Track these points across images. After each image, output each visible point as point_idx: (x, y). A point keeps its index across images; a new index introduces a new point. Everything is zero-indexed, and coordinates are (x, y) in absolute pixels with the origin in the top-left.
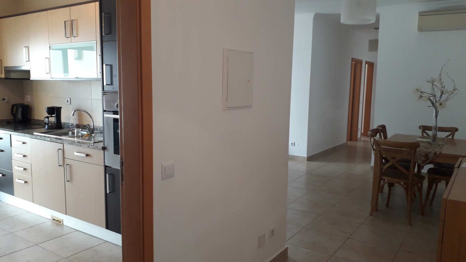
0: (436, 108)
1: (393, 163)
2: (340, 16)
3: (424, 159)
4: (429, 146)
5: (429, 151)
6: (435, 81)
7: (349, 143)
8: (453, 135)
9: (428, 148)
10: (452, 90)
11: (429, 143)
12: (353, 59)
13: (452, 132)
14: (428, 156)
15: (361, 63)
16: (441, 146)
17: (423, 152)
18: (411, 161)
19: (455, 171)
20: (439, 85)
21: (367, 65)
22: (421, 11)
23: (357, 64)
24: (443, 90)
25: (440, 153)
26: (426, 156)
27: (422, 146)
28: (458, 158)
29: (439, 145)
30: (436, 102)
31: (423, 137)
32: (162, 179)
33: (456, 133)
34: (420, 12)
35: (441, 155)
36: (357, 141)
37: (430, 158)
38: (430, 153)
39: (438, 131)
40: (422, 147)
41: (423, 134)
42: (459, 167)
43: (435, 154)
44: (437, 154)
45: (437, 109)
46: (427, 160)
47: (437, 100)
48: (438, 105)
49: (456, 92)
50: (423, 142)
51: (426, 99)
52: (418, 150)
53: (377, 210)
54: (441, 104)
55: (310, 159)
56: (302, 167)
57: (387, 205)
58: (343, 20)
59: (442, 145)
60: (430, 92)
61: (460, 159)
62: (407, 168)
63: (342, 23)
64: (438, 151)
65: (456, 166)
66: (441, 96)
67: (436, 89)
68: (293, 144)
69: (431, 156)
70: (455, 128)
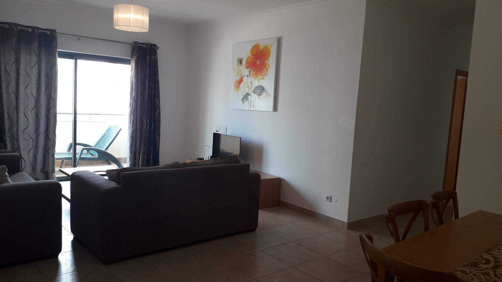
68: (329, 199)
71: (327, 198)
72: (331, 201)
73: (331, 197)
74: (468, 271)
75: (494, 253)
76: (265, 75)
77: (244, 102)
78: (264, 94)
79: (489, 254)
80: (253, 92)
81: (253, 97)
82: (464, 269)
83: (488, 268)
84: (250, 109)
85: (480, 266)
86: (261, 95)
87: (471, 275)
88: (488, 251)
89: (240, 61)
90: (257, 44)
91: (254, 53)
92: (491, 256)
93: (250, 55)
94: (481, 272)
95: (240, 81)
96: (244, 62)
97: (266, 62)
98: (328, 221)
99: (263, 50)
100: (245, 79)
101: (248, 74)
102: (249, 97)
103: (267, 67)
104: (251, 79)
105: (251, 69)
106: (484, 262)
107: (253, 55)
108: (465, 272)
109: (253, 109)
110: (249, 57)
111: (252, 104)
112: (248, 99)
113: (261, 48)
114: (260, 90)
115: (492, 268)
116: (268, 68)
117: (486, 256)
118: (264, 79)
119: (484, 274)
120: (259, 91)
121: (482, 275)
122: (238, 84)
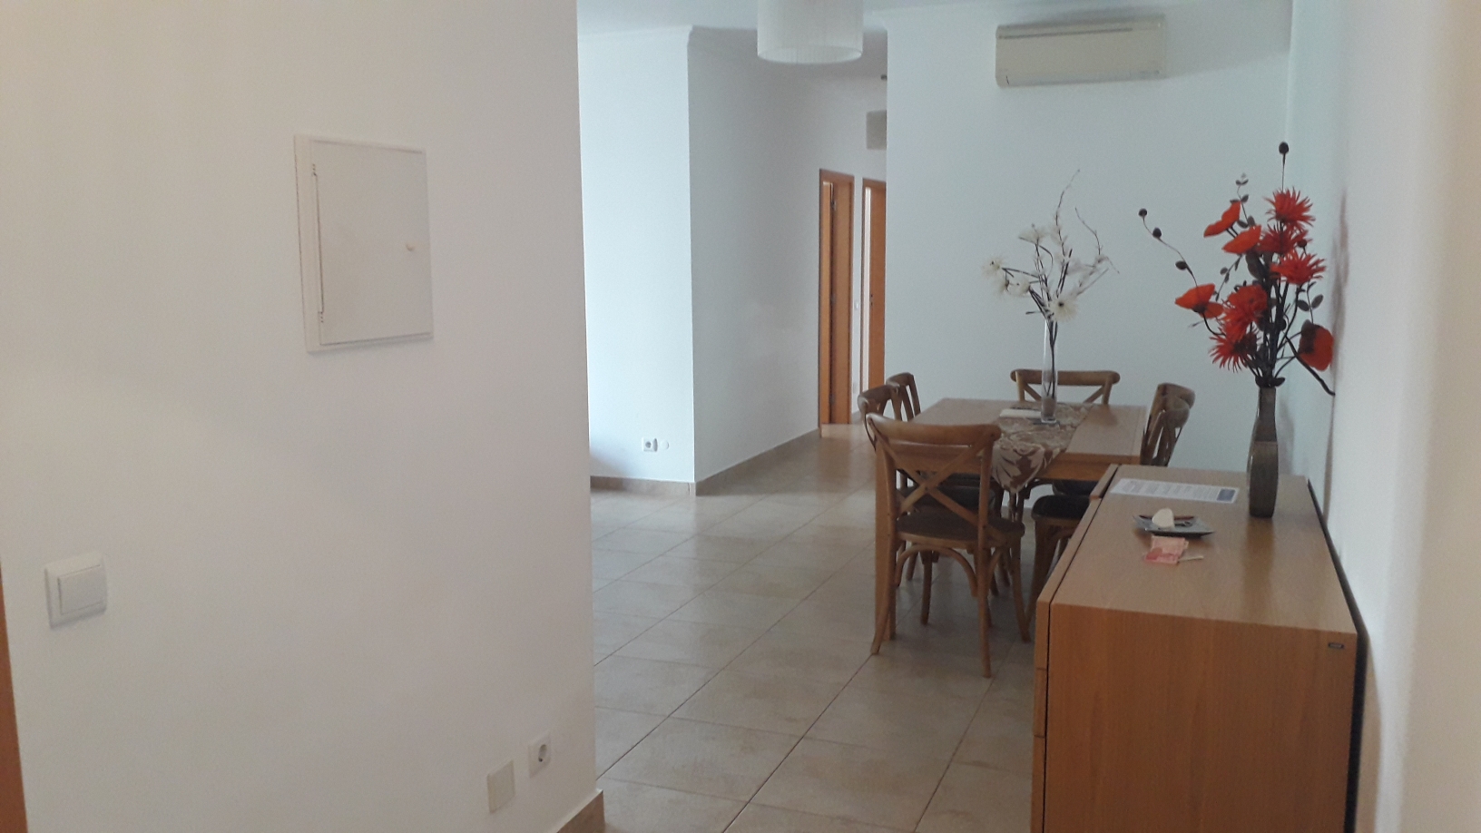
0: (1049, 317)
1: (926, 489)
2: (756, 35)
3: (1016, 472)
4: (1031, 431)
5: (1030, 446)
6: (1042, 236)
7: (827, 430)
8: (1106, 393)
9: (1028, 439)
10: (1091, 261)
11: (1036, 422)
12: (823, 175)
13: (1103, 385)
14: (1030, 462)
15: (851, 185)
16: (1069, 428)
17: (1015, 451)
18: (979, 479)
19: (1093, 505)
20: (1055, 249)
21: (868, 192)
22: (1004, 22)
23: (837, 189)
24: (1066, 262)
25: (1063, 451)
26: (1024, 462)
27: (1013, 433)
28: (1108, 465)
29: (1063, 427)
30: (1049, 299)
31: (1022, 404)
32: (53, 626)
33: (1114, 387)
34: (1000, 28)
35: (1064, 459)
36: (848, 422)
37: (1036, 467)
38: (1033, 453)
39: (1059, 384)
40: (1013, 437)
41: (1022, 396)
42: (1102, 496)
43: (1048, 454)
44: (1054, 456)
45: (1053, 318)
46: (1027, 475)
47: (1051, 294)
48: (1053, 307)
49: (1101, 266)
50: (1019, 419)
51: (1018, 290)
52: (997, 446)
53: (893, 636)
54: (1061, 305)
55: (706, 487)
56: (683, 516)
57: (925, 619)
58: (765, 49)
59: (1072, 426)
60: (1032, 268)
61: (1112, 468)
62: (971, 503)
63: (764, 57)
64: (1056, 445)
65: (1096, 491)
66: (1063, 279)
67: (1046, 259)
68: (653, 445)
69: (1036, 462)
70: (1110, 372)
71: (648, 444)
72: (656, 449)
73: (656, 440)
98: (654, 490)
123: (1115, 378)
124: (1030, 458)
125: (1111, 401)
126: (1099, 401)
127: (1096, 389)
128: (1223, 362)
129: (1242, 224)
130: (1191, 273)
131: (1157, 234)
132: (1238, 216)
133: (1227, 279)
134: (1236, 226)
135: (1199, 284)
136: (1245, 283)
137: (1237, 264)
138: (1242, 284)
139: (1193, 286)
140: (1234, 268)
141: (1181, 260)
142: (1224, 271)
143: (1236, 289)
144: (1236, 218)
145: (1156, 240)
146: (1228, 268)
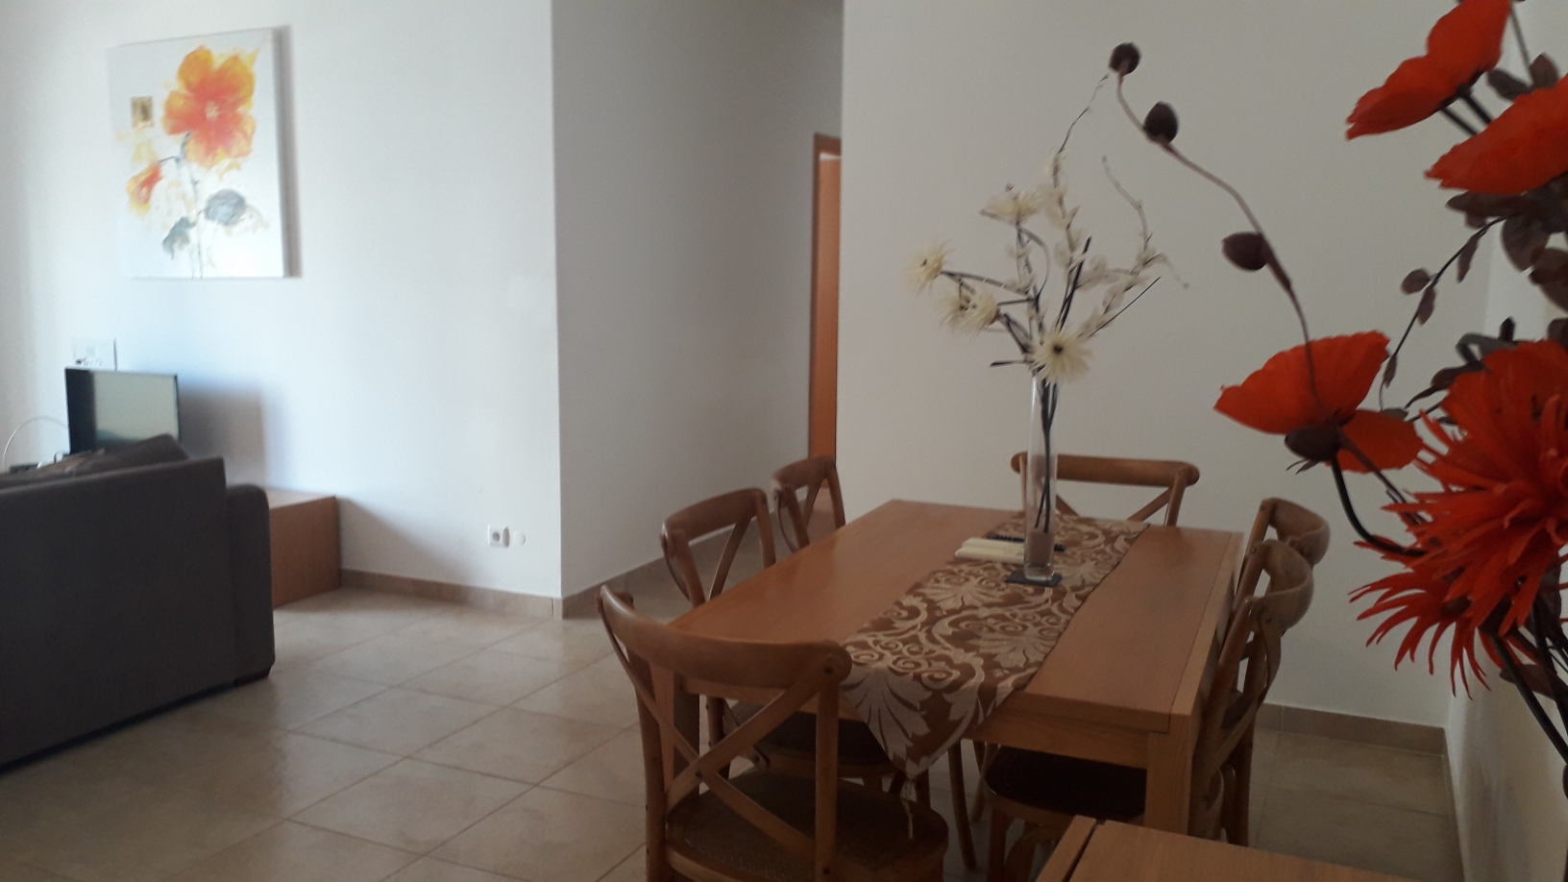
6: (1029, 212)
8: (1173, 502)
13: (1170, 487)
14: (949, 705)
16: (1070, 600)
17: (917, 677)
24: (1076, 265)
25: (1019, 687)
30: (1040, 337)
38: (955, 686)
43: (988, 693)
44: (1000, 699)
51: (975, 317)
54: (1058, 349)
59: (1079, 592)
64: (1009, 668)
66: (1068, 301)
67: (1035, 255)
68: (503, 538)
69: (962, 708)
70: (1180, 464)
71: (496, 536)
72: (507, 543)
73: (507, 531)
74: (870, 641)
75: (927, 591)
76: (244, 154)
77: (171, 250)
78: (246, 220)
79: (916, 595)
80: (202, 215)
81: (207, 233)
82: (863, 637)
83: (914, 628)
84: (197, 274)
85: (896, 625)
86: (235, 223)
87: (878, 648)
88: (914, 590)
89: (143, 110)
90: (201, 48)
91: (195, 79)
92: (921, 598)
93: (176, 85)
94: (899, 637)
95: (151, 179)
96: (158, 112)
97: (241, 110)
98: (505, 607)
99: (223, 70)
100: (168, 170)
101: (176, 151)
102: (192, 233)
103: (248, 129)
104: (192, 169)
105: (188, 135)
106: (905, 614)
107: (188, 86)
108: (864, 646)
109: (208, 273)
110: (174, 94)
111: (204, 258)
112: (186, 240)
113: (218, 61)
114: (231, 207)
115: (923, 624)
116: (249, 131)
117: (910, 601)
118: (238, 167)
119: (905, 642)
120: (224, 210)
121: (901, 645)
122: (144, 190)
123: (1191, 476)
124: (948, 698)
125: (1181, 522)
126: (1159, 518)
127: (1157, 492)
128: (1411, 643)
129: (1504, 85)
130: (1286, 282)
131: (1161, 125)
132: (1495, 53)
133: (1424, 311)
134: (1483, 91)
135: (1317, 334)
136: (1508, 326)
137: (1466, 255)
138: (1493, 331)
139: (1291, 339)
140: (1454, 267)
141: (1249, 229)
142: (1416, 281)
143: (1463, 348)
144: (1486, 58)
145: (1155, 149)
146: (1433, 271)
